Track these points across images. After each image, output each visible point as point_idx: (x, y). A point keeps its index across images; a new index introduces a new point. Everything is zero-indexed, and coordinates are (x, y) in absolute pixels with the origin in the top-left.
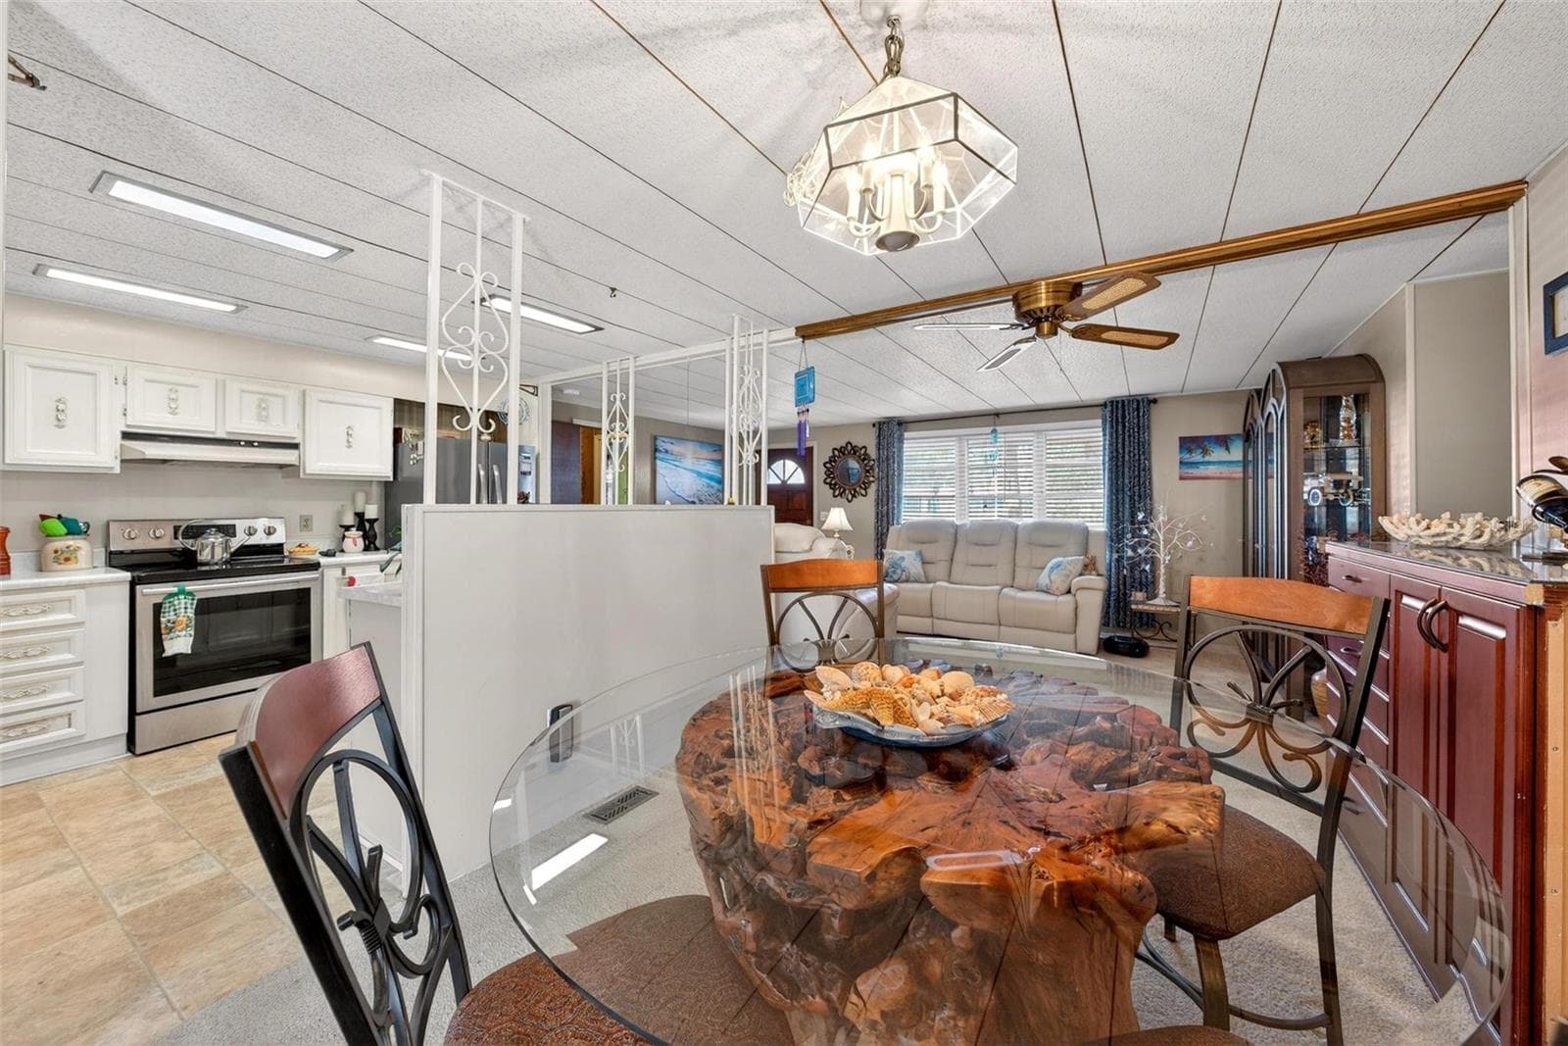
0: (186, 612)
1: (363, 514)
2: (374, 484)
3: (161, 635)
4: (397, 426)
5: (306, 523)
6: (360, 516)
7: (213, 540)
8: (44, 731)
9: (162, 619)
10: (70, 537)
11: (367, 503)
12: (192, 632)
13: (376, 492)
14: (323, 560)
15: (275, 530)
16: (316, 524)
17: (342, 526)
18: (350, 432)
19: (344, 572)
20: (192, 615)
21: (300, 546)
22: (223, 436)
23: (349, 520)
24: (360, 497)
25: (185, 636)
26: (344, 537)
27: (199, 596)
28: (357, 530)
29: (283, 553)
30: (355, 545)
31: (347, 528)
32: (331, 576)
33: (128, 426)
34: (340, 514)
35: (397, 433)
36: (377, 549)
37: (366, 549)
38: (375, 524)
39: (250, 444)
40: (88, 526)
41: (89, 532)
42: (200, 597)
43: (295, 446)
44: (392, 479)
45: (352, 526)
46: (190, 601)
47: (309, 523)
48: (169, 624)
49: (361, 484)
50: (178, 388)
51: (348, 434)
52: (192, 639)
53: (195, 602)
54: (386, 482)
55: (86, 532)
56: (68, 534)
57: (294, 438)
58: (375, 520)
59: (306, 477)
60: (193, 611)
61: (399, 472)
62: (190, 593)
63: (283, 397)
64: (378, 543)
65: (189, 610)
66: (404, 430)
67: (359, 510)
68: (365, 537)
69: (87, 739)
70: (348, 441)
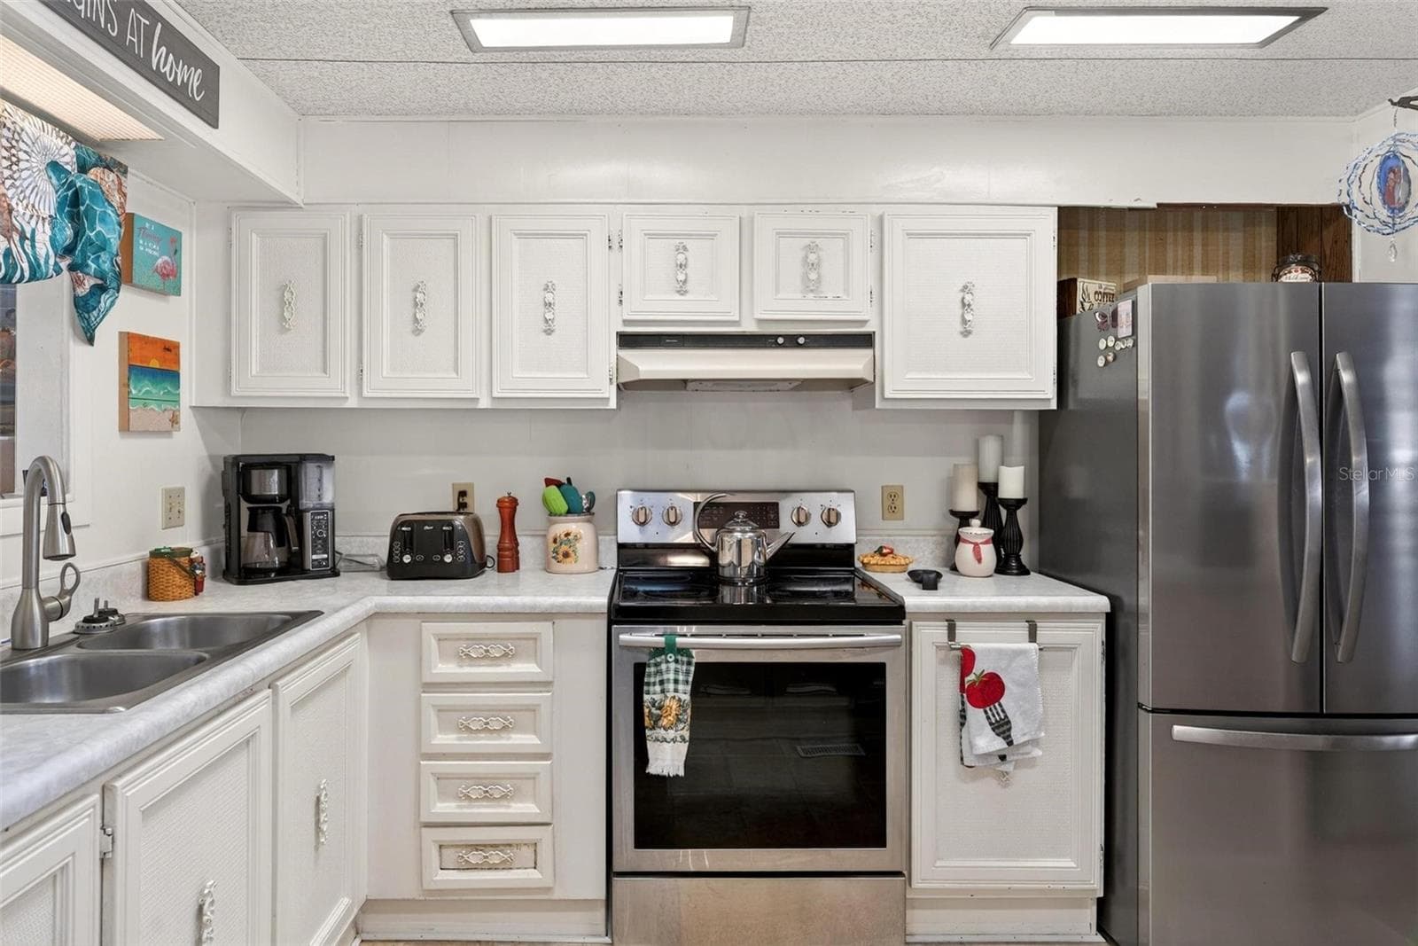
0: (676, 691)
1: (996, 485)
2: (1018, 419)
3: (644, 728)
4: (1065, 277)
5: (892, 502)
6: (989, 490)
7: (739, 535)
8: (505, 866)
9: (646, 697)
10: (570, 517)
11: (1003, 462)
12: (687, 734)
13: (1019, 434)
14: (914, 598)
15: (838, 515)
16: (910, 503)
17: (954, 513)
18: (968, 298)
19: (952, 635)
20: (687, 698)
21: (880, 552)
22: (749, 327)
23: (969, 500)
24: (990, 448)
25: (674, 740)
26: (958, 539)
27: (697, 657)
28: (983, 525)
29: (853, 565)
30: (979, 560)
31: (964, 518)
32: (928, 637)
33: (626, 323)
34: (951, 487)
35: (1066, 291)
36: (1023, 571)
37: (1002, 568)
38: (1019, 512)
39: (791, 341)
40: (592, 498)
41: (593, 510)
42: (701, 660)
43: (865, 340)
44: (1053, 406)
45: (973, 515)
46: (684, 668)
47: (897, 503)
48: (653, 710)
49: (991, 418)
50: (687, 242)
51: (964, 305)
52: (684, 748)
53: (692, 669)
54: (1042, 413)
55: (589, 509)
56: (569, 512)
57: (864, 322)
58: (1020, 503)
59: (888, 406)
60: (689, 688)
61: (1071, 390)
62: (685, 651)
63: (844, 236)
64: (1025, 555)
65: (681, 687)
66: (1080, 285)
67: (988, 477)
68: (997, 541)
69: (557, 895)
70: (964, 322)
